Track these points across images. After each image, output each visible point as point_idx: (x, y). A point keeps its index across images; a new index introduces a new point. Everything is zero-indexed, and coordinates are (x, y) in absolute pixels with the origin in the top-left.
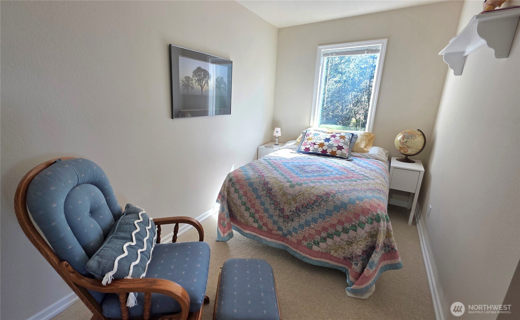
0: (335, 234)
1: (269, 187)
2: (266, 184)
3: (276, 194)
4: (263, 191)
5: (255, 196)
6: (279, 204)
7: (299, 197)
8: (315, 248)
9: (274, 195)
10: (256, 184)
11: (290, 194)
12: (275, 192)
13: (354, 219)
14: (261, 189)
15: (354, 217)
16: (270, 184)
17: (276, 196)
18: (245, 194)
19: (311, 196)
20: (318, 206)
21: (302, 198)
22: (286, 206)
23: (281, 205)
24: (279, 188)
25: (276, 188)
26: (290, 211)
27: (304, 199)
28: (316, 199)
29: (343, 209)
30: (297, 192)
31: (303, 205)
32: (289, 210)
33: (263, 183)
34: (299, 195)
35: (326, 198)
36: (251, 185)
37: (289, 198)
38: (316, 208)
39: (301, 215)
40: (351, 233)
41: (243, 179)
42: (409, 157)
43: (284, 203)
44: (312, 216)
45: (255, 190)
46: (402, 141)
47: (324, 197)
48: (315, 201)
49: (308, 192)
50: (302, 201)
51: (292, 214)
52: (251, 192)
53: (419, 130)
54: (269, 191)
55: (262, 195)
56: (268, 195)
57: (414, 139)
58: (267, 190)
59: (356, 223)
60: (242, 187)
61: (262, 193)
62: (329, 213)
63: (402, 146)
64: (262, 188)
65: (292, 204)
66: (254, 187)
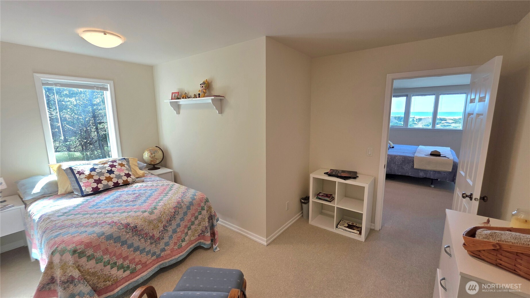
0: (191, 225)
1: (133, 226)
2: (127, 225)
3: (143, 227)
4: (127, 234)
5: (119, 245)
6: (148, 234)
7: (163, 216)
8: (184, 244)
9: (141, 230)
10: (116, 233)
11: (155, 219)
12: (141, 226)
13: (198, 208)
14: (124, 233)
15: (198, 207)
16: (132, 223)
17: (143, 229)
18: (106, 251)
19: (171, 210)
20: (178, 214)
21: (165, 216)
22: (154, 231)
23: (150, 233)
24: (142, 220)
25: (139, 223)
26: (160, 232)
27: (167, 215)
28: (175, 210)
29: (192, 206)
30: (159, 214)
31: (167, 221)
32: (158, 233)
33: (123, 227)
34: (162, 215)
35: (180, 206)
36: (109, 237)
37: (155, 223)
38: (177, 217)
39: (169, 229)
40: (200, 217)
41: (94, 239)
42: (156, 166)
43: (152, 229)
44: (176, 224)
45: (117, 239)
46: (151, 156)
47: (179, 206)
48: (175, 212)
49: (167, 209)
50: (166, 218)
51: (162, 233)
52: (113, 244)
53: (156, 147)
54: (135, 230)
55: (128, 238)
56: (134, 234)
57: (158, 153)
58: (131, 230)
59: (200, 210)
60: (97, 248)
61: (128, 236)
62: (185, 214)
63: (152, 160)
64: (126, 232)
65: (159, 226)
66: (115, 237)
